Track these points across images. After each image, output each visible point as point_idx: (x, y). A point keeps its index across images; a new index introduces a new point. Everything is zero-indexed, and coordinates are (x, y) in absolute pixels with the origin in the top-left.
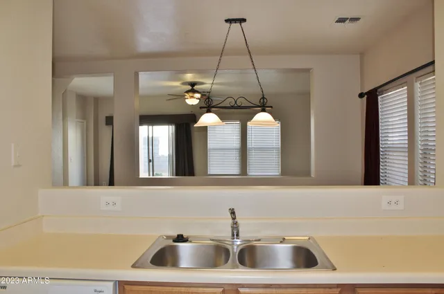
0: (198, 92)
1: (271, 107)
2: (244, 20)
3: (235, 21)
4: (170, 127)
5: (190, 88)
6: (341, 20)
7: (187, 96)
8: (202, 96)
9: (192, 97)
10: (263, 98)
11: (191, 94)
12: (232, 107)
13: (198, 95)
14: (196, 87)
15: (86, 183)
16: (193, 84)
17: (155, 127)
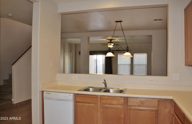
0: (113, 43)
1: (130, 50)
2: (122, 21)
3: (119, 22)
4: (104, 55)
5: (109, 41)
6: (155, 20)
7: (109, 44)
8: (114, 44)
9: (110, 45)
10: (128, 47)
11: (110, 44)
12: (117, 51)
13: (113, 44)
14: (112, 41)
15: (72, 72)
16: (111, 40)
17: (97, 55)
